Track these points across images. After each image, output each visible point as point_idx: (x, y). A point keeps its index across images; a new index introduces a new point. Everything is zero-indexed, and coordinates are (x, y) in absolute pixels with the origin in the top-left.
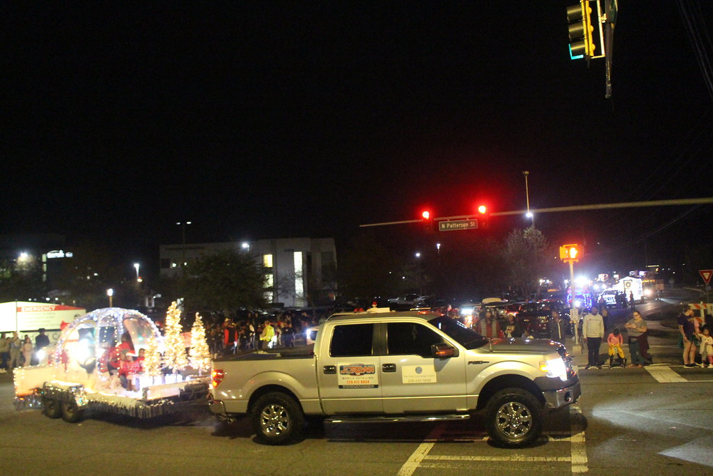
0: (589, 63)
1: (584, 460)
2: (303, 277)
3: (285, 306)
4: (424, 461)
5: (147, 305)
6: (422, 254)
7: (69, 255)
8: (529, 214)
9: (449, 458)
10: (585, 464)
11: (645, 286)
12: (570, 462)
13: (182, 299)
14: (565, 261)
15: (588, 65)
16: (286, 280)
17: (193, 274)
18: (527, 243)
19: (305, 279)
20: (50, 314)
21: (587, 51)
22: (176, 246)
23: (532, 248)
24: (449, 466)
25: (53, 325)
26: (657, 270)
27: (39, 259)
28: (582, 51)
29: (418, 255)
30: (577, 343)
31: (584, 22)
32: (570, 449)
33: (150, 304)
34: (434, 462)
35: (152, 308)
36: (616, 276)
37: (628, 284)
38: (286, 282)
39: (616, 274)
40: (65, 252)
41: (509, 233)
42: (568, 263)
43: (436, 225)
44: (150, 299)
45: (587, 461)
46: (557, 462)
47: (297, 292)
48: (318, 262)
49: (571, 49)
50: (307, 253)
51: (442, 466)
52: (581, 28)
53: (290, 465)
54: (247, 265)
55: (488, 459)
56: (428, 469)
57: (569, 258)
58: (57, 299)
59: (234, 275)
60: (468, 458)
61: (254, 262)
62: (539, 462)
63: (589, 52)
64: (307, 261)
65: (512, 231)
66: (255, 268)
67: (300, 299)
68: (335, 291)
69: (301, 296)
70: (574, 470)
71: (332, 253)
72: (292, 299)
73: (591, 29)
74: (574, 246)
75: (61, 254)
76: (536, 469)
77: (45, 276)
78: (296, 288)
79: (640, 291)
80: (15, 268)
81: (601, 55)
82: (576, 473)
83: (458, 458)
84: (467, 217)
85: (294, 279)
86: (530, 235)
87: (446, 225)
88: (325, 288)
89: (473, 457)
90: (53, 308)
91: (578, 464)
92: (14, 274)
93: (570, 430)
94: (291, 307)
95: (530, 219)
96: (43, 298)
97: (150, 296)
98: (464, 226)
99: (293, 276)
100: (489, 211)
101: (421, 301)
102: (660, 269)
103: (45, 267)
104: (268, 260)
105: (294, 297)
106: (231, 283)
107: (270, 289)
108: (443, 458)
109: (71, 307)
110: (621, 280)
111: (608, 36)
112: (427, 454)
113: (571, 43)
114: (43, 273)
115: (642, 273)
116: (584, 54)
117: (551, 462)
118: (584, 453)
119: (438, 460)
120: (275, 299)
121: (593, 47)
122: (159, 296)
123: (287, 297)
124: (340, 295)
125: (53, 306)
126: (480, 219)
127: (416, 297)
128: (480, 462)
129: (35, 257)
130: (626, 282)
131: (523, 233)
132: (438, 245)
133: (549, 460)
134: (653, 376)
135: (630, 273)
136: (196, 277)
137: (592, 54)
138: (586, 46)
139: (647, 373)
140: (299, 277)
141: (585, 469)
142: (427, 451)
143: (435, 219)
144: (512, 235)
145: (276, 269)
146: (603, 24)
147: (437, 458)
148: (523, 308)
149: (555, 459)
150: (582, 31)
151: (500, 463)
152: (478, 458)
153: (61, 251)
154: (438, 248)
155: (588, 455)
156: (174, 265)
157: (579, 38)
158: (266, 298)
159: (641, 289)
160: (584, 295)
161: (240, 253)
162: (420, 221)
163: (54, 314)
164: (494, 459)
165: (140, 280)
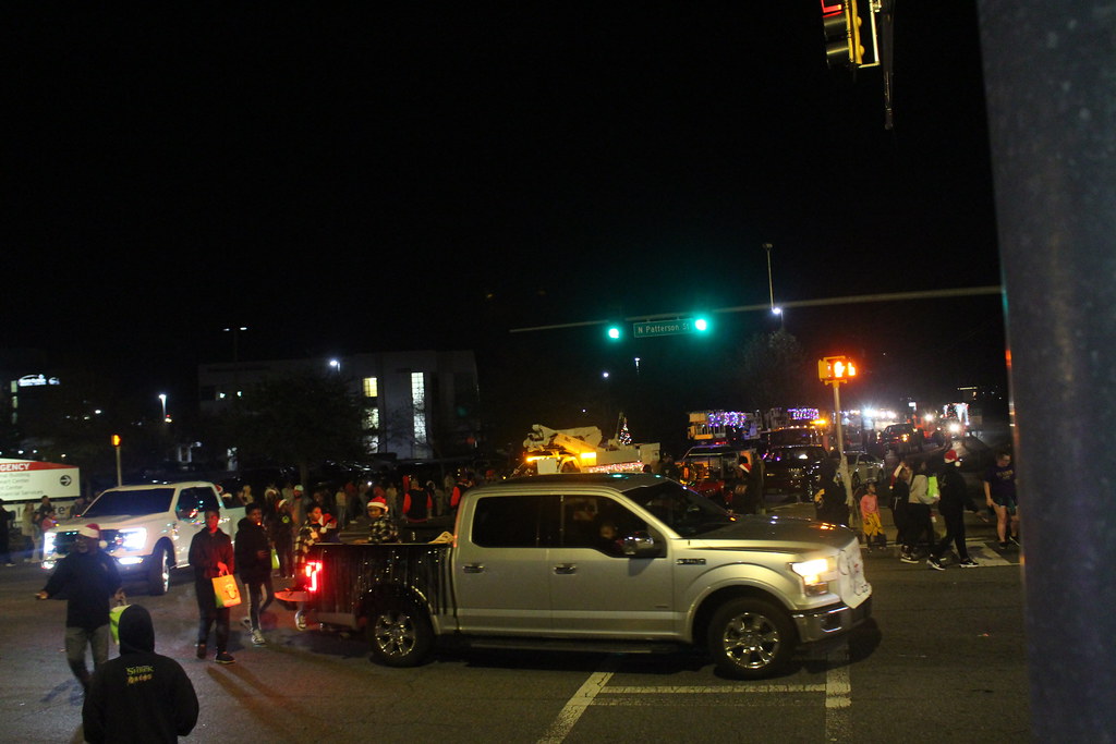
0: (854, 74)
1: (845, 688)
2: (425, 411)
3: (398, 458)
4: (599, 695)
5: (180, 460)
6: (612, 373)
7: (54, 381)
8: (777, 310)
9: (638, 690)
10: (847, 695)
12: (824, 692)
13: (234, 449)
14: (826, 383)
16: (398, 416)
17: (249, 409)
18: (774, 356)
19: (429, 416)
20: (22, 475)
21: (851, 56)
22: (225, 365)
23: (782, 364)
24: (638, 703)
25: (26, 493)
26: (974, 394)
27: (6, 388)
28: (844, 57)
29: (606, 375)
31: (847, 11)
32: (824, 672)
33: (185, 458)
34: (615, 696)
35: (189, 465)
38: (398, 420)
40: (47, 378)
41: (748, 341)
42: (831, 386)
44: (184, 450)
45: (849, 690)
46: (804, 693)
47: (416, 436)
48: (449, 389)
49: (829, 53)
50: (431, 375)
51: (628, 704)
52: (842, 20)
54: (336, 395)
55: (698, 690)
56: (607, 708)
57: (832, 378)
58: (34, 452)
60: (668, 690)
61: (347, 388)
62: (777, 693)
63: (855, 58)
64: (432, 387)
65: (750, 337)
66: (348, 398)
67: (422, 446)
68: (476, 433)
69: (423, 441)
70: (830, 703)
71: (471, 374)
72: (409, 446)
73: (858, 21)
74: (840, 360)
75: (40, 381)
76: (772, 703)
77: (15, 415)
78: (416, 430)
81: (873, 62)
82: (833, 709)
84: (678, 315)
85: (412, 415)
86: (779, 342)
87: (644, 329)
88: (460, 429)
89: (675, 688)
90: (27, 466)
91: (836, 696)
94: (408, 460)
95: (780, 315)
96: (12, 450)
97: (184, 445)
98: (673, 329)
99: (410, 410)
102: (978, 391)
103: (15, 401)
104: (371, 386)
105: (412, 444)
107: (373, 432)
108: (628, 690)
109: (57, 465)
112: (606, 685)
113: (828, 43)
114: (13, 410)
116: (848, 62)
117: (794, 692)
118: (847, 678)
119: (621, 694)
120: (383, 447)
121: (860, 50)
122: (198, 444)
123: (401, 445)
124: (485, 439)
125: (26, 463)
131: (768, 339)
132: (637, 360)
133: (791, 689)
136: (255, 413)
137: (859, 61)
138: (850, 48)
140: (419, 411)
141: (845, 703)
142: (604, 683)
143: (628, 319)
144: (751, 343)
145: (384, 399)
146: (876, 14)
147: (620, 690)
149: (801, 687)
150: (845, 24)
152: (683, 690)
153: (41, 376)
154: (637, 364)
155: (852, 681)
156: (222, 396)
157: (840, 36)
158: (367, 444)
161: (325, 375)
162: (604, 322)
163: (28, 475)
164: (708, 690)
165: (168, 420)
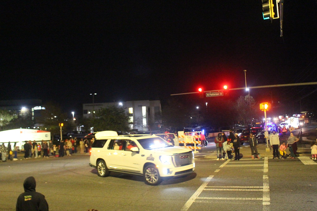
0: (272, 21)
1: (269, 199)
2: (146, 117)
3: (138, 131)
4: (196, 199)
5: (78, 130)
6: (200, 107)
7: (43, 108)
8: (247, 89)
9: (208, 198)
10: (269, 201)
11: (300, 121)
12: (262, 200)
13: (93, 128)
14: (262, 110)
15: (272, 22)
16: (139, 119)
17: (97, 116)
18: (246, 102)
19: (147, 118)
20: (35, 134)
21: (271, 16)
22: (90, 104)
23: (249, 105)
24: (208, 202)
26: (306, 114)
27: (31, 110)
28: (269, 16)
29: (198, 108)
30: (268, 147)
31: (270, 3)
32: (262, 195)
33: (79, 130)
34: (201, 200)
35: (80, 132)
36: (287, 117)
37: (292, 120)
38: (138, 120)
39: (287, 116)
40: (42, 107)
41: (238, 98)
43: (205, 94)
44: (79, 128)
45: (270, 200)
46: (256, 200)
47: (144, 124)
48: (153, 111)
49: (264, 15)
50: (148, 107)
51: (204, 202)
53: (137, 201)
54: (121, 113)
55: (225, 198)
56: (199, 203)
57: (264, 109)
58: (38, 128)
59: (115, 117)
60: (216, 198)
61: (124, 111)
62: (248, 200)
63: (272, 16)
64: (148, 110)
65: (239, 97)
66: (124, 114)
67: (145, 127)
68: (160, 124)
69: (146, 126)
70: (264, 204)
71: (159, 107)
72: (141, 127)
73: (273, 5)
74: (266, 103)
75: (40, 108)
76: (247, 203)
78: (143, 123)
79: (298, 124)
80: (20, 114)
82: (265, 205)
83: (211, 198)
84: (219, 90)
85: (142, 118)
86: (248, 98)
87: (209, 95)
88: (156, 123)
89: (218, 198)
90: (36, 132)
91: (265, 201)
92: (19, 117)
93: (263, 186)
94: (141, 131)
95: (248, 91)
96: (32, 127)
97: (79, 126)
98: (217, 94)
100: (229, 88)
101: (199, 128)
102: (307, 113)
103: (33, 114)
104: (131, 110)
105: (142, 127)
106: (114, 120)
107: (131, 123)
108: (205, 198)
109: (44, 131)
110: (289, 118)
111: (281, 9)
113: (263, 12)
114: (32, 116)
115: (299, 115)
116: (270, 17)
117: (253, 200)
118: (269, 196)
119: (203, 199)
120: (134, 127)
121: (273, 14)
122: (83, 126)
123: (139, 127)
124: (163, 126)
125: (36, 130)
126: (225, 92)
127: (197, 126)
128: (221, 200)
129: (29, 109)
130: (291, 119)
131: (245, 98)
132: (207, 103)
134: (302, 161)
135: (293, 116)
136: (99, 118)
137: (273, 17)
138: (270, 13)
139: (299, 160)
140: (145, 117)
141: (269, 203)
142: (198, 195)
143: (204, 92)
144: (240, 99)
145: (134, 114)
146: (278, 3)
147: (202, 198)
148: (244, 131)
149: (255, 199)
150: (269, 6)
151: (230, 200)
152: (221, 198)
154: (207, 105)
155: (271, 197)
156: (89, 113)
157: (267, 10)
158: (129, 127)
159: (298, 122)
160: (272, 125)
161: (118, 107)
162: (198, 92)
164: (228, 199)
165: (74, 119)
